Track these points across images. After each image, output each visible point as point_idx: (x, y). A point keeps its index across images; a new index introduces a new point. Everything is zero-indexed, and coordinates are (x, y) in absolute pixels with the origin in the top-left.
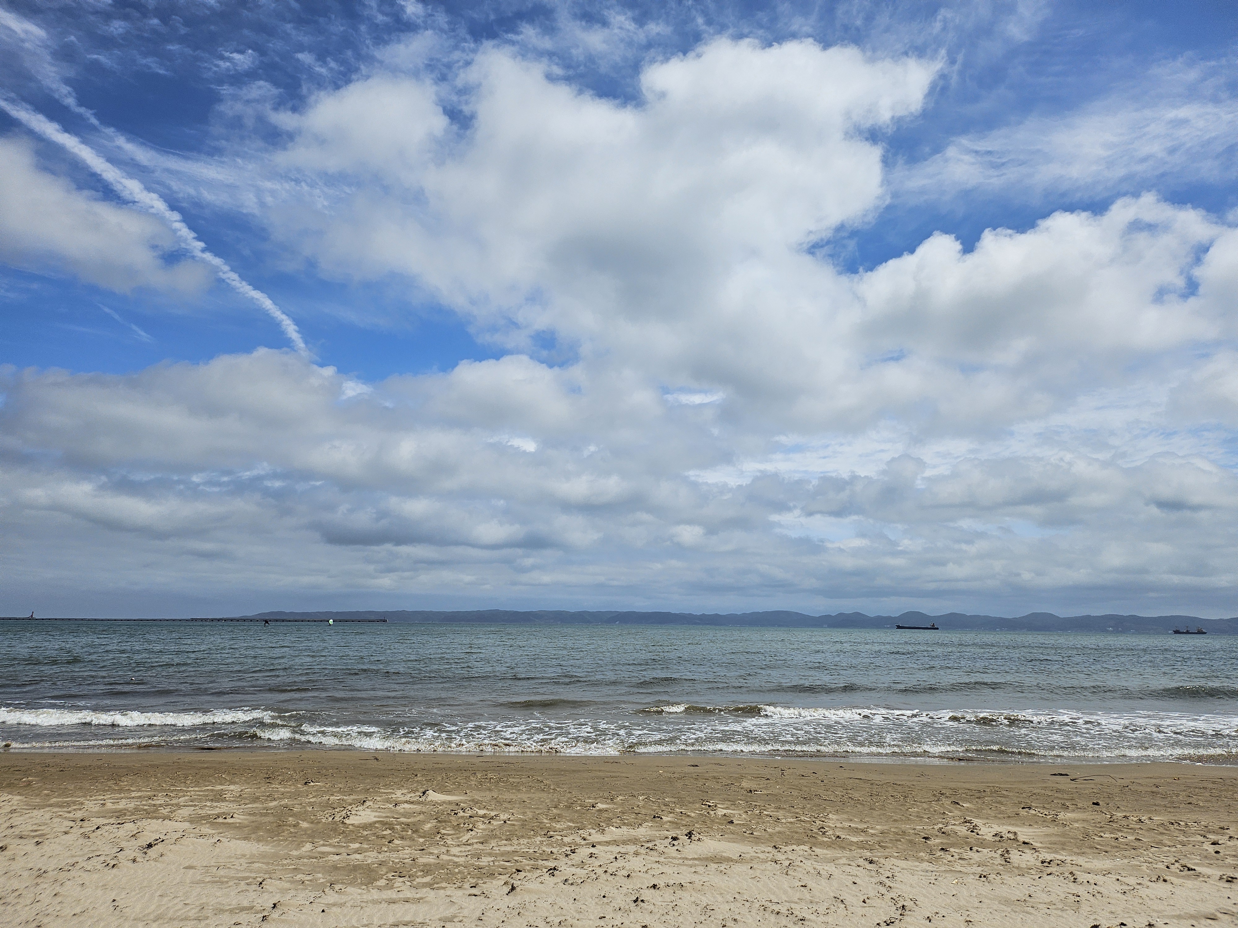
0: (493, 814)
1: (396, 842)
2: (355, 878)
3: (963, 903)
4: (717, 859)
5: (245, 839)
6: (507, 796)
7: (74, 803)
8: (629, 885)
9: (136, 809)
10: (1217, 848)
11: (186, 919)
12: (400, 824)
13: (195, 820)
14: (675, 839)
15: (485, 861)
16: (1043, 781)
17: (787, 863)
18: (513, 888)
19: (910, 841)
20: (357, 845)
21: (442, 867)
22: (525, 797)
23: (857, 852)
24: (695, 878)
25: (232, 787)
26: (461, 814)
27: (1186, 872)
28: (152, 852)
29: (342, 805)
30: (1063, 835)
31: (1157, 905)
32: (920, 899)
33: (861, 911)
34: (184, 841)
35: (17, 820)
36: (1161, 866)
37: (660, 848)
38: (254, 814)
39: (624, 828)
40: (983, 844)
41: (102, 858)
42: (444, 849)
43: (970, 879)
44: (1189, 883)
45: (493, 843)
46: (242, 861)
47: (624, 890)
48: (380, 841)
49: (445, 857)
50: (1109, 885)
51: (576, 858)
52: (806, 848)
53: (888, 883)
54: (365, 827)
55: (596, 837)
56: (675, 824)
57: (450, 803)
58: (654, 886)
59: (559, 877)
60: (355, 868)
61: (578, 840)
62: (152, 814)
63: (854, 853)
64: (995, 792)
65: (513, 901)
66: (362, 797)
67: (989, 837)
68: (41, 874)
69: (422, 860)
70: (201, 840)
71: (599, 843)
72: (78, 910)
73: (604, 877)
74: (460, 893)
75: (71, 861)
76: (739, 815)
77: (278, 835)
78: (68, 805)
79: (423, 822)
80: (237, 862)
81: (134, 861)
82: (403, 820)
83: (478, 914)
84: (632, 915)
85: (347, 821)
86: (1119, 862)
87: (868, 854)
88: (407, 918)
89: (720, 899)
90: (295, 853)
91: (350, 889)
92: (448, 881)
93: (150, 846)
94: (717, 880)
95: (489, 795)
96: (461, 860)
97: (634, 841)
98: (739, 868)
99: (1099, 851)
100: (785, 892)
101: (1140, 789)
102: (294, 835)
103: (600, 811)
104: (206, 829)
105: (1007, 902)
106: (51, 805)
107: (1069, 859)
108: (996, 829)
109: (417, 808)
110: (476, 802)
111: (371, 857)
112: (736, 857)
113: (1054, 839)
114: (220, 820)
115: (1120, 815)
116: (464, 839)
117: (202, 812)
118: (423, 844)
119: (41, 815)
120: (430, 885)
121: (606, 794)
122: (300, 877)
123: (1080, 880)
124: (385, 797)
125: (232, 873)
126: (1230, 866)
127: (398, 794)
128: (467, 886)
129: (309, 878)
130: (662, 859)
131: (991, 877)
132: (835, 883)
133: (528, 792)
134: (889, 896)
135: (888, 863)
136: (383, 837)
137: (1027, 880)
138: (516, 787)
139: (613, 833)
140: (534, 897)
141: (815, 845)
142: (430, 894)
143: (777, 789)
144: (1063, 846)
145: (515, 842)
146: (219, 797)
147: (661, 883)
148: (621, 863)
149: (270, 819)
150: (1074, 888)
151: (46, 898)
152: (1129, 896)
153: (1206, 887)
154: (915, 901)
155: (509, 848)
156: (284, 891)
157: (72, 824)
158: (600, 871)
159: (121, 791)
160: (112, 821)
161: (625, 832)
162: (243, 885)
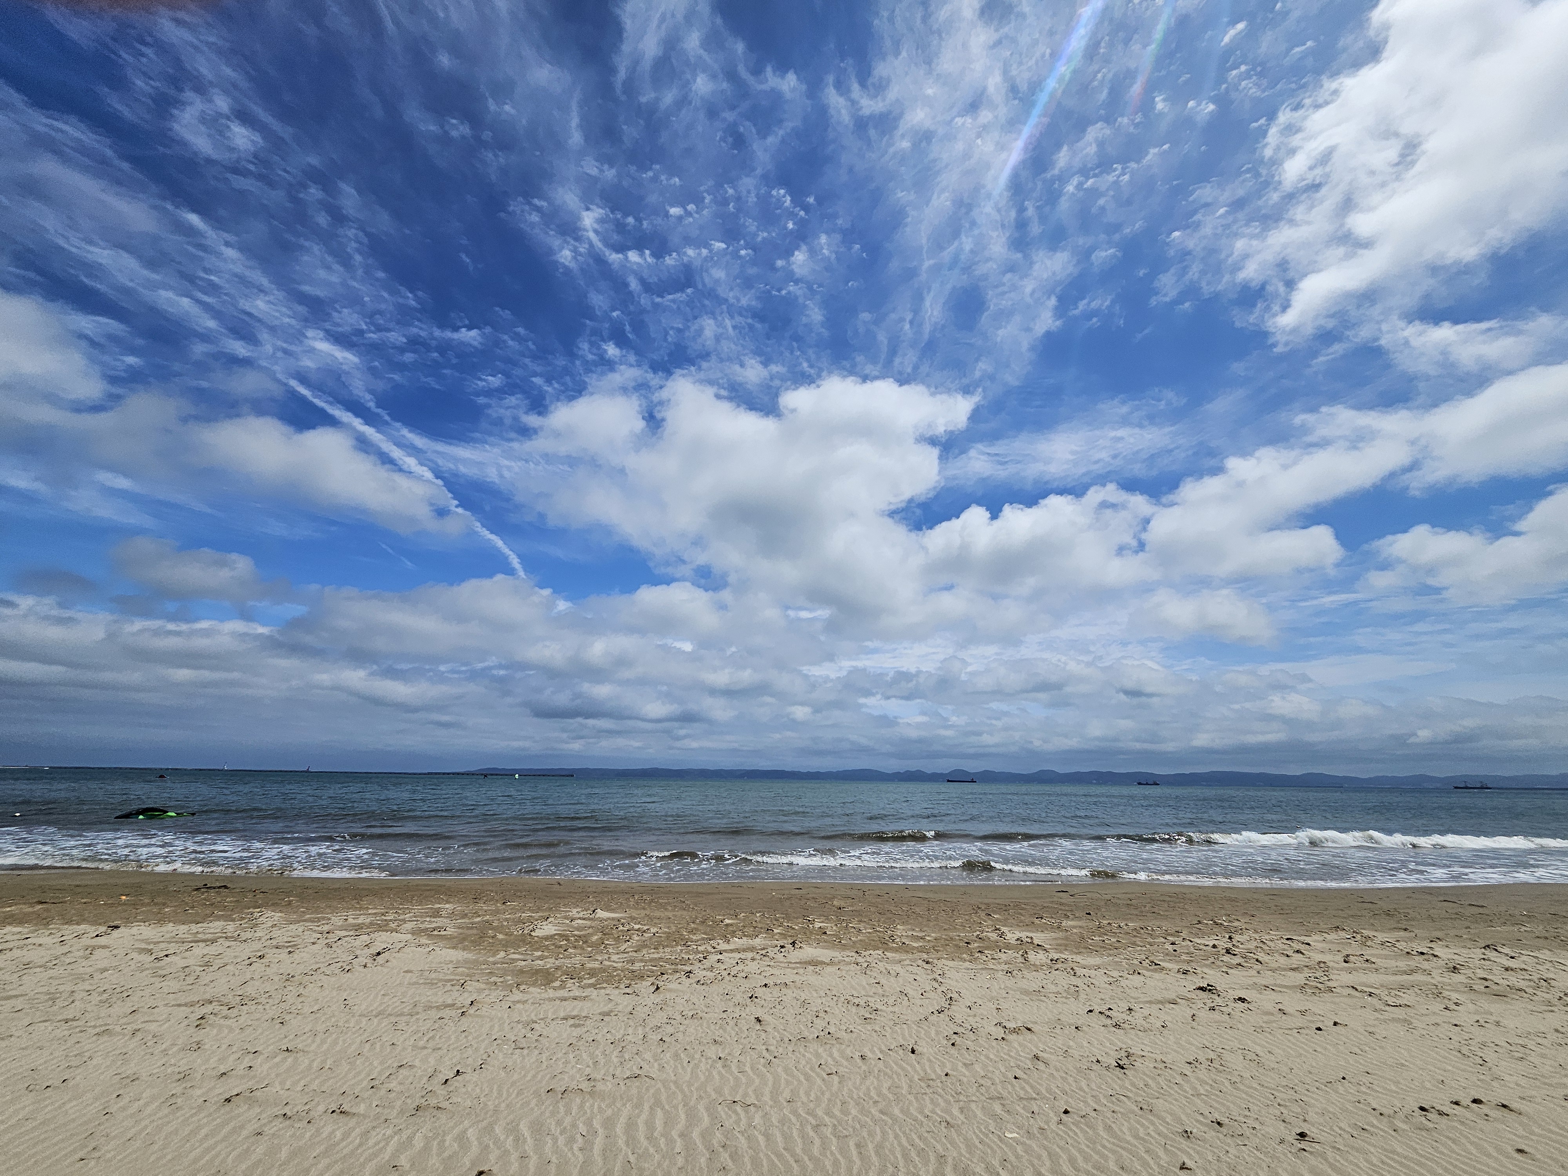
0: (645, 928)
1: (570, 950)
2: (536, 980)
3: (995, 994)
4: (814, 963)
5: (453, 948)
6: (657, 914)
7: (324, 918)
8: (746, 984)
9: (371, 924)
10: (1175, 947)
11: (402, 1014)
12: (574, 936)
13: (416, 932)
14: (782, 947)
15: (638, 966)
16: (1051, 897)
17: (865, 965)
18: (658, 988)
19: (956, 946)
20: (540, 953)
21: (604, 971)
22: (670, 914)
23: (918, 955)
24: (797, 978)
25: (447, 906)
26: (621, 928)
27: (1154, 967)
28: (380, 959)
29: (530, 920)
30: (1066, 938)
31: (1134, 994)
32: (963, 992)
33: (919, 1002)
34: (406, 950)
35: (276, 933)
36: (1136, 962)
37: (771, 954)
38: (462, 928)
39: (745, 939)
40: (1008, 946)
41: (340, 965)
42: (606, 956)
43: (1000, 975)
44: (1157, 975)
45: (644, 951)
46: (450, 966)
47: (742, 989)
48: (557, 950)
49: (607, 963)
50: (1100, 979)
51: (707, 963)
52: (880, 952)
53: (940, 980)
54: (547, 938)
55: (723, 946)
56: (784, 936)
57: (613, 919)
58: (766, 985)
59: (693, 980)
60: (537, 972)
61: (710, 949)
62: (383, 927)
63: (915, 956)
64: (1017, 906)
65: (657, 998)
66: (546, 914)
67: (1013, 942)
68: (290, 978)
69: (588, 966)
70: (419, 949)
71: (725, 951)
72: (316, 1008)
73: (728, 978)
74: (617, 991)
75: (315, 967)
76: (831, 928)
77: (479, 945)
78: (319, 920)
79: (592, 935)
80: (445, 967)
81: (365, 966)
82: (576, 933)
83: (630, 1008)
84: (748, 1009)
85: (533, 934)
86: (1106, 959)
87: (925, 956)
88: (575, 1013)
89: (815, 994)
90: (491, 959)
91: (532, 989)
92: (607, 982)
93: (379, 954)
94: (813, 979)
95: (643, 912)
96: (619, 965)
97: (752, 949)
98: (829, 969)
99: (1091, 950)
100: (864, 988)
101: (1118, 902)
102: (492, 945)
103: (727, 925)
104: (424, 940)
105: (1026, 992)
106: (305, 921)
107: (1070, 957)
108: (1018, 934)
109: (588, 923)
110: (633, 918)
111: (550, 963)
112: (828, 961)
113: (1059, 942)
114: (436, 933)
115: (1106, 922)
116: (622, 948)
117: (423, 926)
118: (591, 952)
119: (296, 929)
120: (593, 986)
121: (732, 912)
122: (493, 979)
123: (1078, 974)
124: (563, 914)
125: (441, 976)
126: (1184, 961)
127: (574, 912)
128: (622, 986)
129: (501, 979)
130: (772, 964)
131: (1014, 973)
132: (900, 980)
133: (673, 910)
134: (940, 989)
135: (940, 963)
136: (561, 947)
137: (1041, 975)
138: (664, 907)
139: (736, 942)
140: (673, 995)
141: (886, 950)
142: (593, 993)
143: (859, 906)
144: (1066, 947)
145: (661, 950)
146: (437, 914)
147: (770, 982)
148: (741, 967)
149: (475, 931)
150: (1075, 981)
151: (291, 999)
152: (1113, 987)
153: (1169, 979)
154: (959, 993)
155: (656, 956)
156: (480, 991)
157: (319, 936)
158: (725, 973)
159: (360, 909)
160: (351, 933)
161: (744, 942)
162: (448, 987)
